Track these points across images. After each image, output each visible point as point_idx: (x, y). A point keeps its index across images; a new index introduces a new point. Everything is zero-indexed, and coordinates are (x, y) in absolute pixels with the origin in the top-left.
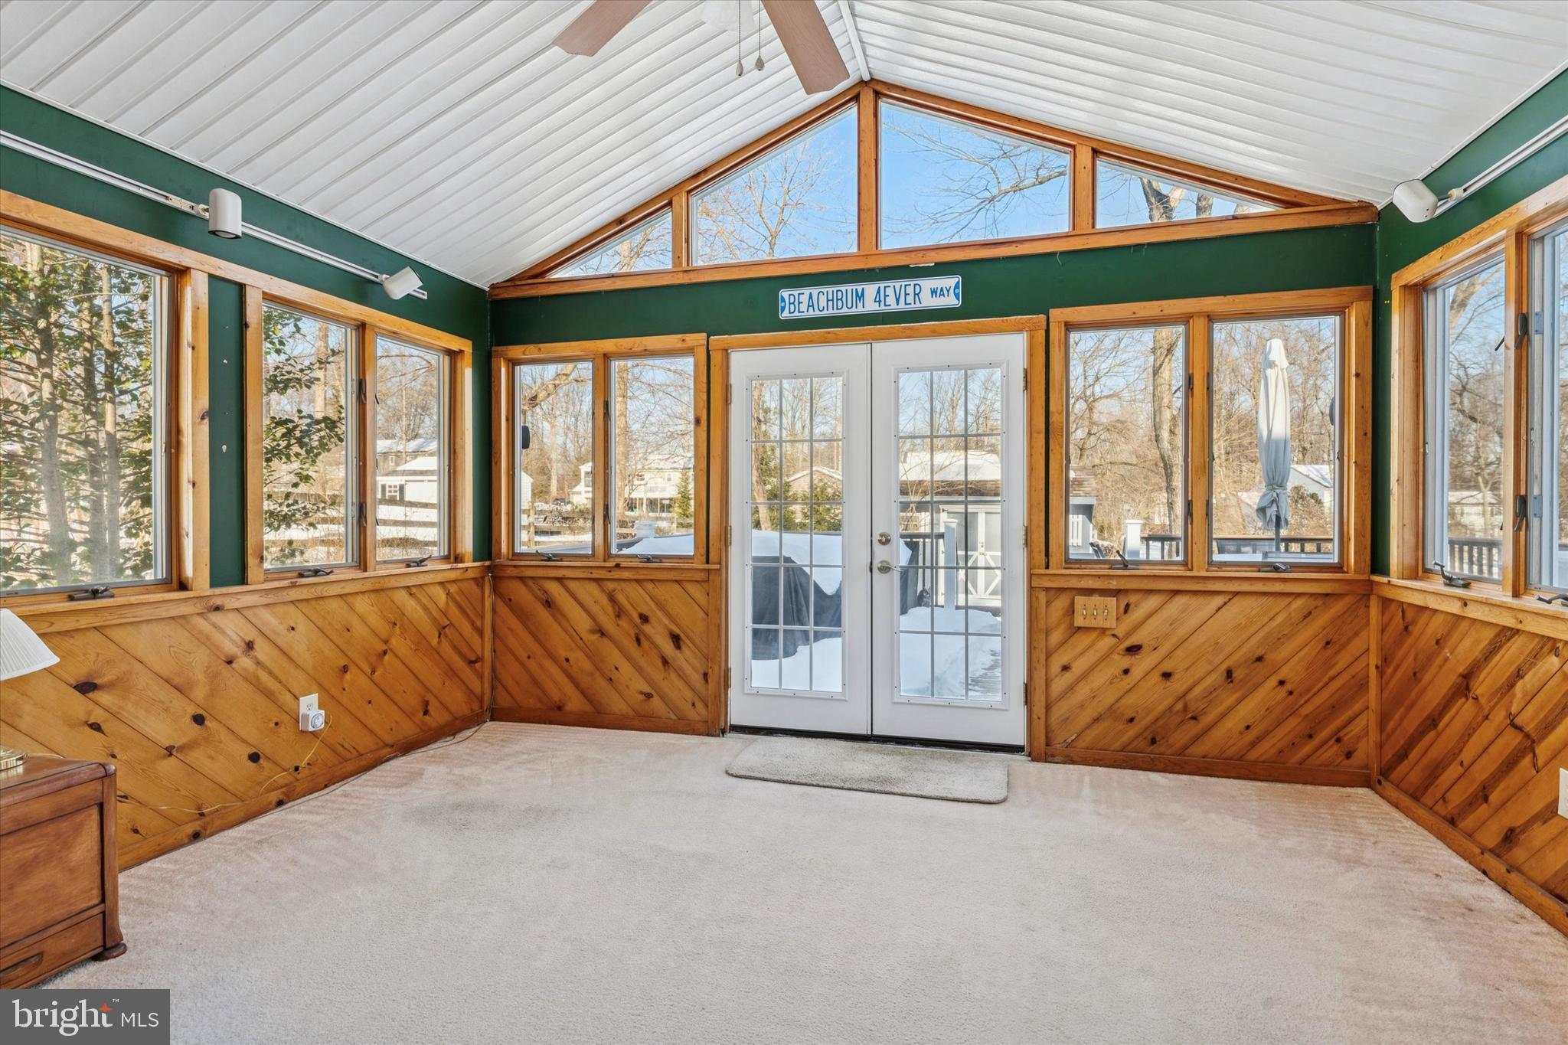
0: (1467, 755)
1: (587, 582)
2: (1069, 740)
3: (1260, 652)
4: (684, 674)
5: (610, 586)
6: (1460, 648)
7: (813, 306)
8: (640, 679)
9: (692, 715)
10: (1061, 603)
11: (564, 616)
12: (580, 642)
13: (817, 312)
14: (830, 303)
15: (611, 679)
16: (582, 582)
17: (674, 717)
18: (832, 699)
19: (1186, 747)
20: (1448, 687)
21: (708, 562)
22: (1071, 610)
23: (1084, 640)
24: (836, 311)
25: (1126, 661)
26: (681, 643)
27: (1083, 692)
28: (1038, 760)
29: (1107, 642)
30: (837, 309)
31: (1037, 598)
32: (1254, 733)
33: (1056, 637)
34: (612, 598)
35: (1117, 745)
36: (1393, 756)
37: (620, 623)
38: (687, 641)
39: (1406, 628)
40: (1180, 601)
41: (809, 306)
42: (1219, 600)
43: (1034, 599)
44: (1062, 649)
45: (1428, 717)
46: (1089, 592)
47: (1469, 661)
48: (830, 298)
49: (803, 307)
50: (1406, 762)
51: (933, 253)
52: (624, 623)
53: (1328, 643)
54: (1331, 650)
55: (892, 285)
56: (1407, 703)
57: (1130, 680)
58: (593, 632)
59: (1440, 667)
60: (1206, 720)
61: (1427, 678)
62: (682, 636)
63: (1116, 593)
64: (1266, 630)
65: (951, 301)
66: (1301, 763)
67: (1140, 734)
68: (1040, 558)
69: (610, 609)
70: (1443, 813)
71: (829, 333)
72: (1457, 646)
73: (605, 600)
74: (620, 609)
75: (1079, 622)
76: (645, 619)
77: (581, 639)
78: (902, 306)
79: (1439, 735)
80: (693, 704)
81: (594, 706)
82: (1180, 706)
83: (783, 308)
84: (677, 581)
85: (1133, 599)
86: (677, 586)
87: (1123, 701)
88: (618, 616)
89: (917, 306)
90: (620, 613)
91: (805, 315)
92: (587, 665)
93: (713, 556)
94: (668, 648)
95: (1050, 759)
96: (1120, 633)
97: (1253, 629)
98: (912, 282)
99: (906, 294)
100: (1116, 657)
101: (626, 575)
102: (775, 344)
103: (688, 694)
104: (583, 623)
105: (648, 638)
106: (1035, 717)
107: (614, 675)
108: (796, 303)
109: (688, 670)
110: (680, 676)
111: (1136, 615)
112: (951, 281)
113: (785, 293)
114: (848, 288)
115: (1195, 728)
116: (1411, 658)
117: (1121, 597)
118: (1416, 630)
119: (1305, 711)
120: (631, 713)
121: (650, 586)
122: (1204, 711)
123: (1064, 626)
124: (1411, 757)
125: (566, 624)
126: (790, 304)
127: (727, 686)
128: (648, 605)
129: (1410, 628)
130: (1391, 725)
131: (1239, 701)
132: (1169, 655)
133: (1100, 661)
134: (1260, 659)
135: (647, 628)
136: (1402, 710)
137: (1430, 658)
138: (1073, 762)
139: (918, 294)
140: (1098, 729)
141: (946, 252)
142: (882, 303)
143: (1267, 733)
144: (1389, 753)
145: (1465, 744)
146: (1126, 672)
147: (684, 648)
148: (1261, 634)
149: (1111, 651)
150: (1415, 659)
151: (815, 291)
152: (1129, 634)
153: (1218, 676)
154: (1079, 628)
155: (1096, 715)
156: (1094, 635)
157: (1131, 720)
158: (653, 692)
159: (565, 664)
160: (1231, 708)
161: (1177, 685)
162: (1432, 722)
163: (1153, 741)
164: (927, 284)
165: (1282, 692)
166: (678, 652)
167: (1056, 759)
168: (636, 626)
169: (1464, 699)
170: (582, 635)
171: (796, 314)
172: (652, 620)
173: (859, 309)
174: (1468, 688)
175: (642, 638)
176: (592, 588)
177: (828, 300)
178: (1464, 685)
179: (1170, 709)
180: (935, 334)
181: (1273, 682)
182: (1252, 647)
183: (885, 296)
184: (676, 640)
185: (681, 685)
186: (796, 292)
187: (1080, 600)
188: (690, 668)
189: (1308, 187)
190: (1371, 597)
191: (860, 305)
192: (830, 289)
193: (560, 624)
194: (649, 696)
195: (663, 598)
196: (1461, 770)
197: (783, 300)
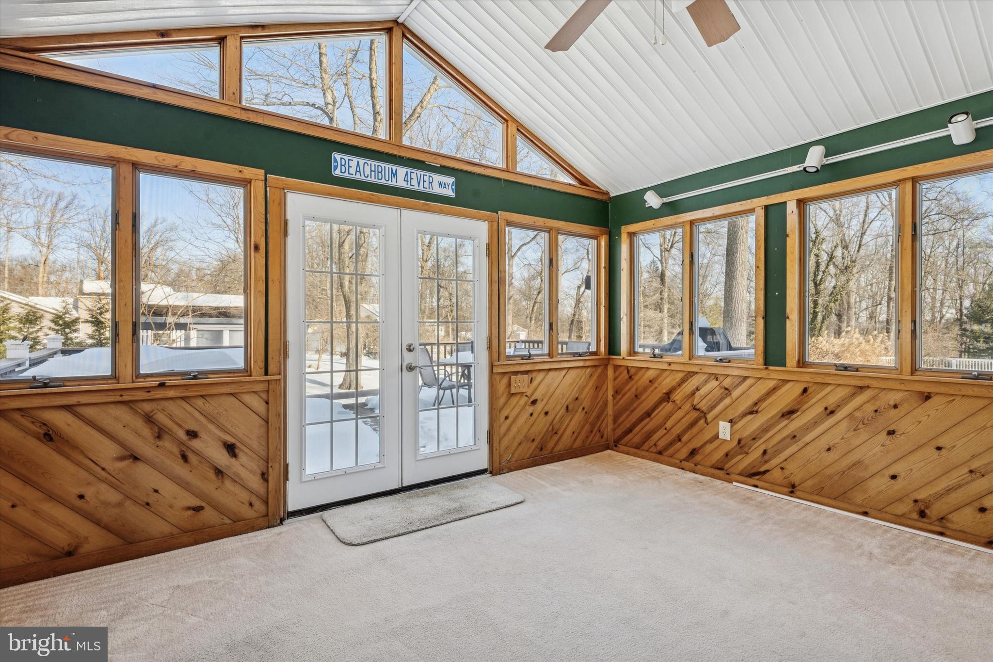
0: (668, 425)
1: (112, 406)
2: (508, 459)
3: (577, 396)
4: (241, 479)
5: (147, 407)
6: (664, 382)
7: (360, 172)
8: (186, 494)
9: (249, 513)
10: (505, 381)
11: (76, 447)
12: (103, 473)
13: (363, 177)
14: (373, 173)
15: (148, 504)
16: (104, 407)
17: (229, 521)
18: (375, 468)
19: (553, 448)
20: (657, 398)
21: (266, 374)
22: (509, 384)
23: (514, 400)
24: (377, 180)
25: (530, 409)
26: (237, 451)
27: (514, 429)
28: (496, 475)
29: (524, 399)
30: (378, 179)
31: (495, 379)
32: (576, 434)
33: (502, 401)
34: (149, 419)
35: (528, 455)
36: (622, 433)
37: (160, 443)
38: (243, 448)
39: (630, 377)
40: (551, 374)
41: (357, 171)
42: (564, 372)
43: (493, 380)
44: (505, 407)
45: (645, 413)
46: (516, 373)
47: (670, 387)
48: (373, 169)
49: (352, 171)
50: (631, 434)
51: (441, 158)
52: (167, 443)
53: (596, 388)
54: (598, 390)
55: (415, 172)
56: (632, 408)
57: (533, 418)
58: (122, 458)
59: (652, 391)
60: (560, 432)
61: (643, 397)
62: (238, 444)
63: (526, 372)
64: (579, 384)
65: (450, 192)
66: (589, 445)
67: (537, 447)
68: (496, 355)
69: (146, 432)
70: (655, 451)
71: (373, 195)
72: (662, 382)
73: (139, 423)
74: (160, 428)
75: (513, 391)
76: (193, 434)
77: (103, 469)
78: (421, 189)
79: (652, 419)
80: (251, 504)
81: (124, 540)
82: (551, 428)
83: (336, 168)
84: (231, 394)
85: (534, 375)
86: (232, 399)
87: (530, 431)
88: (159, 437)
89: (430, 191)
90: (160, 433)
91: (354, 177)
92: (113, 496)
93: (272, 368)
94: (221, 458)
95: (501, 472)
96: (528, 394)
97: (575, 385)
98: (428, 174)
99: (424, 181)
100: (527, 407)
101: (171, 393)
102: (330, 194)
103: (245, 496)
104: (106, 451)
105: (196, 453)
106: (494, 449)
107: (152, 498)
108: (347, 166)
109: (244, 474)
110: (235, 481)
111: (535, 383)
112: (450, 180)
113: (337, 156)
114: (387, 166)
115: (556, 438)
116: (634, 389)
117: (529, 374)
118: (636, 378)
119: (590, 421)
120: (175, 531)
121: (199, 402)
122: (559, 429)
123: (506, 394)
124: (634, 432)
125: (81, 458)
126: (341, 165)
127: (286, 478)
128: (197, 420)
129: (633, 377)
130: (621, 419)
131: (571, 420)
132: (547, 403)
133: (521, 410)
134: (577, 399)
135: (195, 444)
136: (628, 413)
137: (645, 389)
138: (511, 471)
139: (431, 183)
140: (520, 449)
141: (448, 160)
142: (409, 183)
143: (579, 433)
144: (619, 432)
145: (667, 421)
146: (531, 415)
147: (241, 455)
148: (577, 386)
149: (525, 404)
150: (636, 390)
151: (362, 161)
152: (532, 394)
153: (563, 410)
154: (512, 394)
155: (519, 441)
156: (519, 396)
157: (533, 440)
158: (204, 504)
159: (79, 503)
160: (568, 425)
161: (550, 417)
162: (648, 414)
163: (541, 449)
164: (437, 178)
165: (584, 413)
166: (233, 460)
167: (504, 471)
168: (182, 443)
169: (666, 403)
170: (104, 466)
171: (346, 174)
172: (203, 434)
173: (393, 183)
174: (669, 398)
175: (190, 455)
176: (122, 413)
177: (371, 171)
178: (667, 397)
179: (547, 430)
180: (441, 212)
181: (581, 409)
182: (574, 394)
183: (411, 179)
184: (231, 449)
185: (237, 489)
186: (347, 158)
187: (513, 377)
188: (247, 473)
189: (592, 178)
190: (609, 366)
191: (394, 180)
192: (374, 163)
193: (68, 458)
194: (198, 509)
195: (216, 411)
196: (665, 431)
197: (336, 161)
